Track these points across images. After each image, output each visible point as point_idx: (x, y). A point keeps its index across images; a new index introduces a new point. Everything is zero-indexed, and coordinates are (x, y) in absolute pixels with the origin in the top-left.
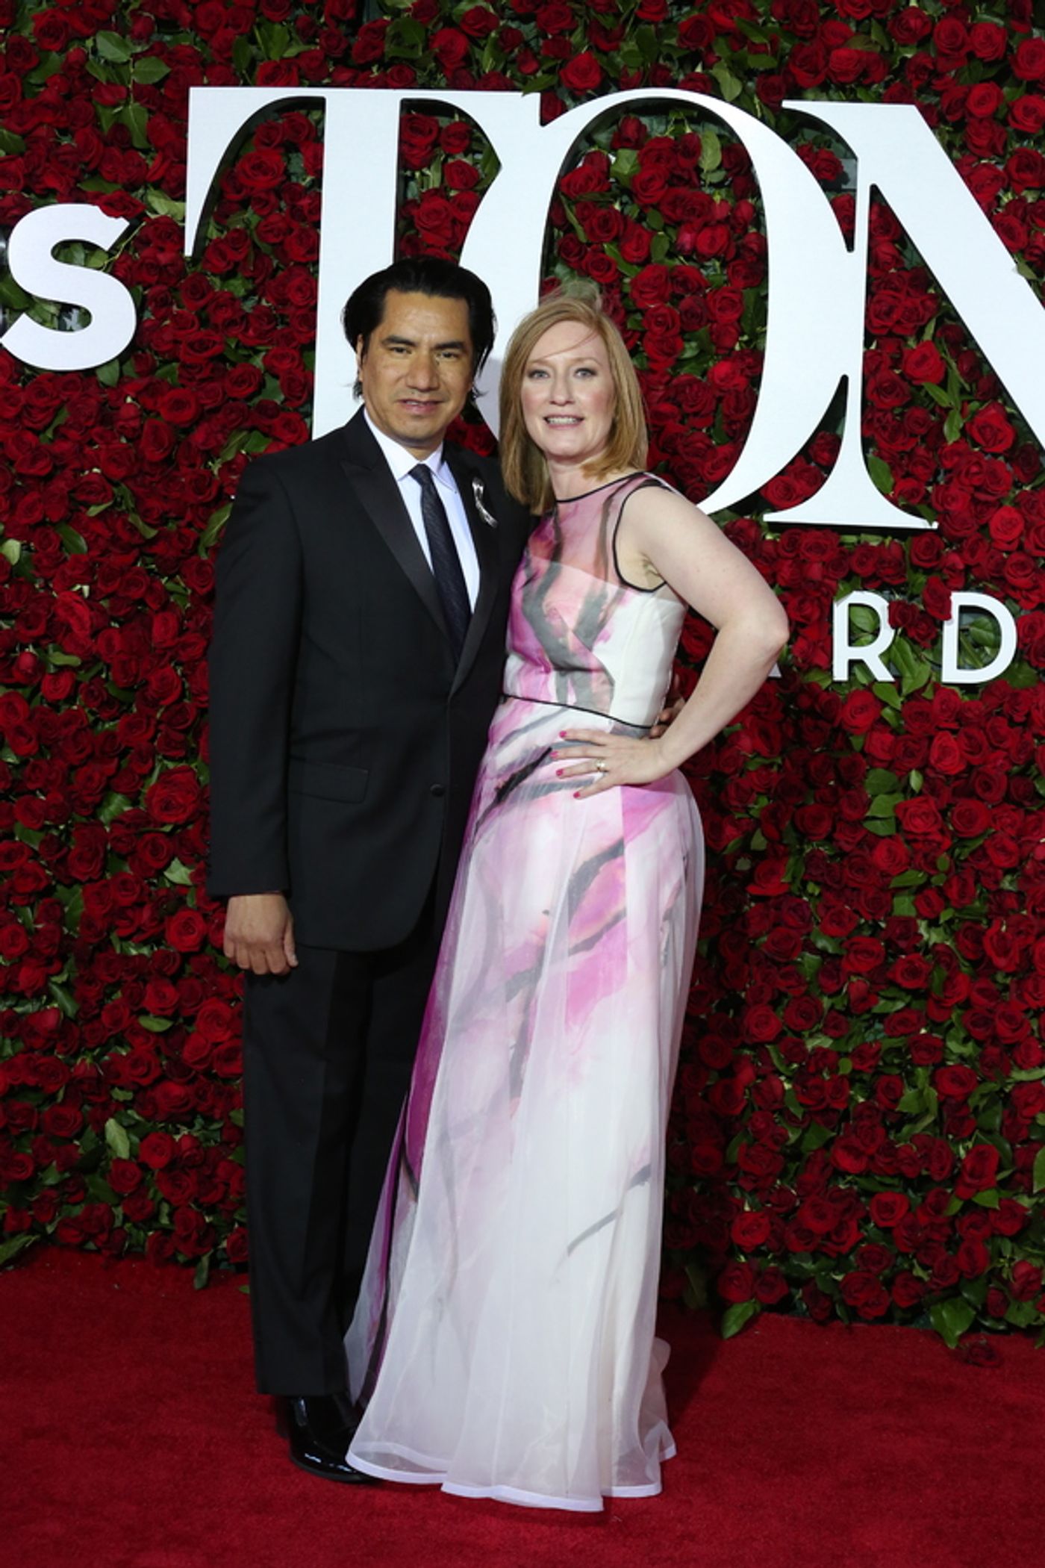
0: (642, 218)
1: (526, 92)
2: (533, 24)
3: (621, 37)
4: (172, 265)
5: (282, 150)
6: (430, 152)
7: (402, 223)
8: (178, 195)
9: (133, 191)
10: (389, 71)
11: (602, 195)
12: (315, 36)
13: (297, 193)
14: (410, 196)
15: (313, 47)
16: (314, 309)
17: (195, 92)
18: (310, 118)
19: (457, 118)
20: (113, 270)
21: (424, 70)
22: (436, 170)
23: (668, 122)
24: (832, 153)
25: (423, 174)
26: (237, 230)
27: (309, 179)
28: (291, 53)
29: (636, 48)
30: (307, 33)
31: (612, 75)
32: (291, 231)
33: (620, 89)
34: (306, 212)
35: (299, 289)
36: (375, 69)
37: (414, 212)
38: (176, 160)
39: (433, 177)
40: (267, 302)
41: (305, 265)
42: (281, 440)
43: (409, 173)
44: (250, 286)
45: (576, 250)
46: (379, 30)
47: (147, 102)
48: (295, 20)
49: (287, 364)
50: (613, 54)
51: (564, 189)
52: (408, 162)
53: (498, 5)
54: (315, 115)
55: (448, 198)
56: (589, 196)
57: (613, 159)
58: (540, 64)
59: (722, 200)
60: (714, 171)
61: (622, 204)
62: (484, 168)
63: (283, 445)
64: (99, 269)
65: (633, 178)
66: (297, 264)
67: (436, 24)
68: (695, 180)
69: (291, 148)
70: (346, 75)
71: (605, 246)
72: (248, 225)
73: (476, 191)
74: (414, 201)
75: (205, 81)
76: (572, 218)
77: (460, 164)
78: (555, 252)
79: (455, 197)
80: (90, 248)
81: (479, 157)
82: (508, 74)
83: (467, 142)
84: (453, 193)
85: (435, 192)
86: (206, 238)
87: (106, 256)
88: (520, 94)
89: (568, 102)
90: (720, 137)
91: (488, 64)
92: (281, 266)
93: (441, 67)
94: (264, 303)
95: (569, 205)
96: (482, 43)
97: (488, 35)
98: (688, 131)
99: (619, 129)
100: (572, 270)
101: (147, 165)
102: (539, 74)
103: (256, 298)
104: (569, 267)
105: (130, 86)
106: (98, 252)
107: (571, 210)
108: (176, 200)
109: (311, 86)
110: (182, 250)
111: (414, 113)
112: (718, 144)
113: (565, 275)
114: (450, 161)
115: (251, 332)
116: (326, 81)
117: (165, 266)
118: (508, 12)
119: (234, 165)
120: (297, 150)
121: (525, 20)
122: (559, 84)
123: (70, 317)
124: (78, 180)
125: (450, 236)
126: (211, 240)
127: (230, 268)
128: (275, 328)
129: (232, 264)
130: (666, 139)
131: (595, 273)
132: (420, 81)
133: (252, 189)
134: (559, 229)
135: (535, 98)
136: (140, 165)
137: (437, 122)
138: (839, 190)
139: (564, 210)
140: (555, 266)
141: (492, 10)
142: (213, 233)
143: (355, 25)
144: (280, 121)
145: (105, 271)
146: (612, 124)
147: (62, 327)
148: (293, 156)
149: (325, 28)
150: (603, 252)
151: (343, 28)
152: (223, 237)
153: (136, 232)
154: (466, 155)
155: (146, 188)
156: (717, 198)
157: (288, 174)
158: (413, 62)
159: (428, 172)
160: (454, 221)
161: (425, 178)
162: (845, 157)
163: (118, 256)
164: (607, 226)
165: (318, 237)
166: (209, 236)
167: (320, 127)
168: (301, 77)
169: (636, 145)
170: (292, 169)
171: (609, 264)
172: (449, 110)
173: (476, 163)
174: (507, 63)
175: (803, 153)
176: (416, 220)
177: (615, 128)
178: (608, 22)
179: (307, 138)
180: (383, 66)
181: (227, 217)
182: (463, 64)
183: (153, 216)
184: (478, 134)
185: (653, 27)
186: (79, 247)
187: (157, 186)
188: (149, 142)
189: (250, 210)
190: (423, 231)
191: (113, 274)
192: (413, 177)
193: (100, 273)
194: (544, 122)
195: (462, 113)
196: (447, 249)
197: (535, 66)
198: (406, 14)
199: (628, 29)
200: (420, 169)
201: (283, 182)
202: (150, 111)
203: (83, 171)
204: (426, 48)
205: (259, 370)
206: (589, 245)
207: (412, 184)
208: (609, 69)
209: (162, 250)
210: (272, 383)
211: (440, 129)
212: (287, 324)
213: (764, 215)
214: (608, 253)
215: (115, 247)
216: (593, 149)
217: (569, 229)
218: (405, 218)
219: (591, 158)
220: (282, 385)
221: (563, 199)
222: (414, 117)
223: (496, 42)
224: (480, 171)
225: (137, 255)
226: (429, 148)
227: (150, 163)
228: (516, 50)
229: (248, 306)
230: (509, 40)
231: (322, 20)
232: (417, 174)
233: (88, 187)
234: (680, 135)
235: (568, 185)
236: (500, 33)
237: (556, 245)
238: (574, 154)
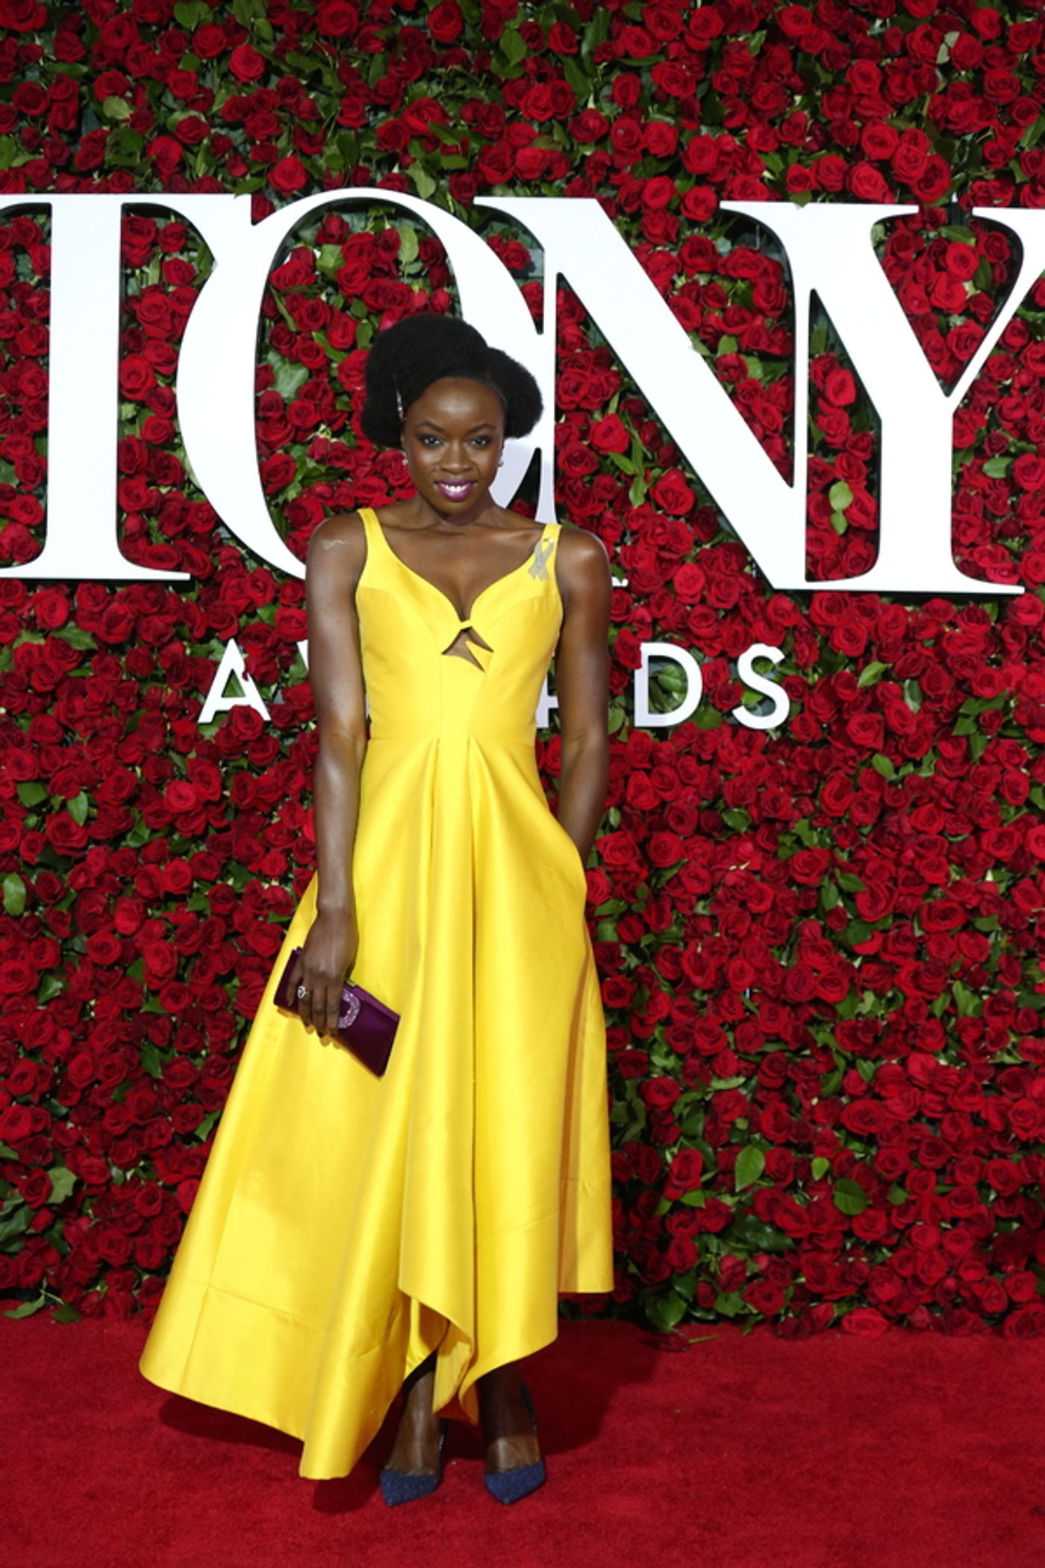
0: (346, 307)
1: (238, 194)
2: (241, 131)
3: (323, 142)
5: (12, 253)
6: (149, 251)
7: (125, 317)
10: (110, 176)
11: (310, 287)
12: (40, 145)
13: (25, 292)
14: (130, 292)
15: (38, 157)
16: (46, 398)
18: (35, 222)
19: (173, 219)
21: (142, 175)
22: (155, 268)
23: (367, 219)
24: (519, 245)
25: (142, 272)
27: (37, 278)
28: (17, 163)
29: (338, 152)
30: (32, 143)
31: (316, 177)
32: (22, 327)
33: (323, 190)
34: (35, 308)
35: (31, 381)
36: (96, 175)
37: (136, 307)
39: (152, 274)
41: (34, 358)
42: (16, 521)
43: (129, 271)
45: (287, 339)
46: (99, 140)
48: (20, 132)
49: (21, 451)
50: (316, 157)
51: (274, 282)
52: (129, 262)
53: (209, 114)
55: (167, 294)
56: (297, 289)
57: (318, 254)
58: (249, 168)
59: (421, 290)
60: (411, 263)
61: (328, 295)
62: (199, 264)
63: (19, 526)
65: (338, 271)
66: (28, 357)
67: (151, 134)
68: (394, 271)
69: (23, 250)
70: (69, 182)
71: (314, 334)
73: (193, 286)
74: (134, 298)
76: (283, 309)
77: (176, 261)
78: (267, 340)
79: (174, 293)
81: (194, 254)
82: (219, 178)
83: (183, 241)
84: (171, 289)
85: (155, 287)
88: (231, 196)
89: (276, 202)
90: (417, 231)
91: (201, 168)
92: (13, 360)
93: (157, 172)
95: (279, 298)
96: (195, 149)
97: (200, 143)
98: (388, 226)
99: (324, 226)
100: (283, 357)
102: (248, 177)
104: (281, 354)
107: (280, 301)
109: (37, 192)
111: (134, 216)
112: (415, 238)
113: (277, 362)
114: (167, 259)
116: (51, 188)
118: (218, 121)
120: (24, 251)
121: (233, 127)
122: (267, 186)
125: (169, 327)
128: (8, 417)
130: (367, 235)
131: (305, 359)
132: (138, 186)
134: (271, 319)
137: (155, 224)
138: (526, 278)
139: (275, 303)
140: (267, 353)
141: (203, 119)
143: (75, 135)
144: (8, 225)
146: (316, 222)
148: (21, 257)
149: (49, 139)
150: (312, 339)
151: (65, 138)
154: (182, 253)
156: (416, 288)
157: (16, 275)
158: (131, 169)
159: (145, 269)
160: (173, 315)
161: (144, 275)
162: (531, 247)
164: (316, 316)
165: (48, 333)
167: (46, 229)
168: (27, 184)
169: (340, 241)
170: (20, 270)
171: (318, 350)
172: (165, 212)
173: (191, 260)
174: (218, 167)
175: (494, 244)
176: (138, 315)
177: (319, 225)
178: (311, 128)
179: (34, 240)
180: (103, 173)
182: (178, 169)
184: (192, 234)
185: (353, 133)
190: (145, 325)
192: (133, 274)
194: (255, 221)
195: (178, 215)
196: (167, 340)
197: (244, 169)
198: (124, 125)
199: (329, 134)
200: (140, 267)
201: (12, 283)
204: (143, 155)
206: (298, 333)
207: (132, 281)
208: (312, 171)
210: (7, 468)
211: (157, 230)
212: (20, 413)
213: (459, 302)
214: (316, 340)
216: (299, 245)
217: (279, 319)
218: (127, 312)
219: (297, 253)
220: (17, 471)
221: (274, 292)
222: (134, 221)
223: (208, 148)
224: (195, 267)
226: (148, 248)
228: (227, 156)
230: (220, 145)
231: (46, 130)
232: (137, 272)
234: (380, 232)
235: (278, 279)
236: (212, 140)
237: (268, 334)
238: (283, 251)
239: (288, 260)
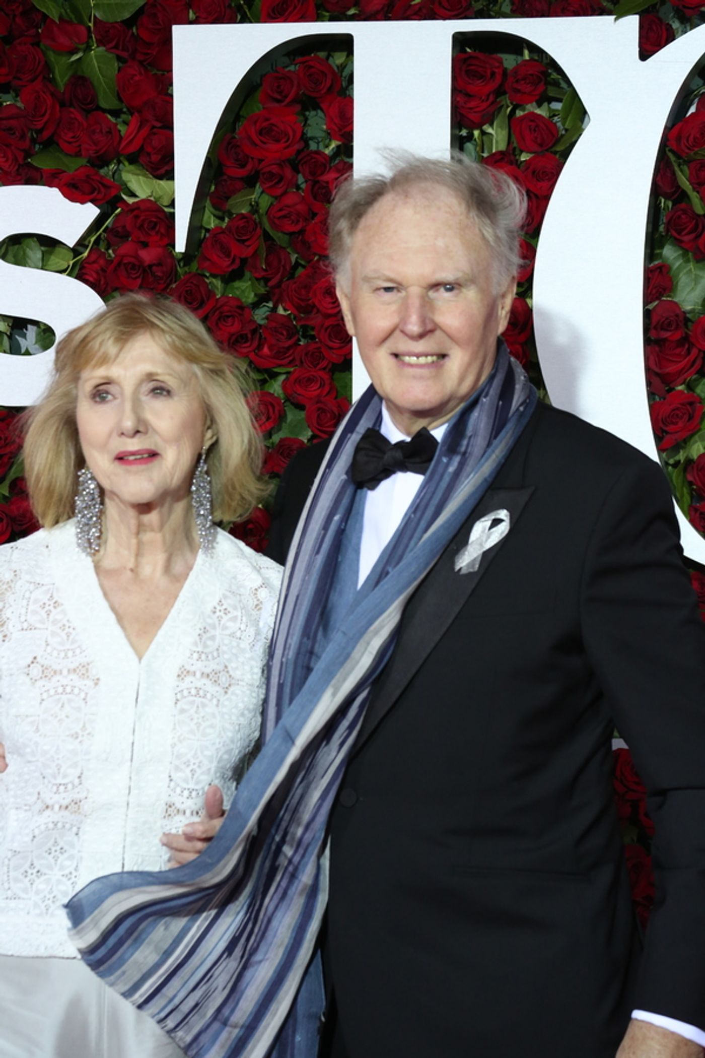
1: (620, 15)
4: (159, 265)
5: (298, 108)
6: (493, 103)
8: (162, 171)
9: (101, 167)
13: (319, 164)
17: (180, 33)
18: (331, 61)
19: (527, 55)
20: (81, 273)
22: (501, 127)
25: (483, 133)
26: (243, 216)
27: (334, 144)
32: (314, 215)
35: (327, 292)
38: (159, 125)
39: (497, 136)
40: (285, 310)
43: (464, 133)
44: (262, 290)
45: (691, 226)
47: (116, 47)
49: (314, 390)
51: (673, 144)
52: (465, 118)
54: (339, 59)
55: (518, 164)
62: (564, 120)
64: (61, 272)
66: (323, 258)
69: (310, 103)
70: (378, 4)
72: (255, 208)
73: (556, 153)
75: (192, 15)
76: (685, 183)
77: (532, 116)
78: (662, 228)
79: (528, 163)
80: (49, 244)
81: (557, 106)
83: (541, 87)
84: (524, 157)
85: (501, 153)
86: (202, 227)
87: (72, 254)
88: (613, 17)
89: (676, 25)
92: (303, 262)
94: (281, 311)
95: (679, 165)
100: (686, 252)
101: (120, 131)
103: (270, 305)
104: (682, 248)
105: (91, 25)
106: (58, 250)
107: (681, 171)
108: (160, 178)
109: (332, 19)
110: (173, 245)
111: (468, 50)
113: (676, 259)
114: (519, 113)
115: (266, 350)
116: (352, 12)
117: (150, 266)
119: (234, 130)
120: (316, 107)
122: (663, 2)
123: (24, 336)
124: (28, 154)
126: (207, 230)
127: (235, 266)
128: (296, 344)
129: (238, 261)
132: (476, 7)
133: (260, 161)
134: (667, 198)
135: (632, 23)
136: (110, 132)
137: (500, 61)
139: (674, 173)
140: (662, 247)
142: (211, 222)
144: (292, 68)
145: (69, 275)
147: (15, 350)
148: (311, 114)
152: (224, 225)
153: (109, 222)
154: (539, 105)
155: (119, 162)
157: (305, 140)
159: (490, 130)
161: (485, 138)
163: (86, 254)
166: (204, 224)
167: (346, 73)
168: (318, 7)
170: (310, 132)
172: (516, 44)
173: (554, 114)
179: (331, 89)
181: (228, 198)
183: (131, 201)
184: (555, 76)
186: (33, 243)
187: (133, 160)
188: (120, 100)
189: (258, 188)
191: (80, 277)
192: (470, 137)
193: (64, 277)
194: (645, 54)
195: (534, 49)
200: (479, 126)
201: (299, 152)
202: (119, 59)
203: (34, 141)
205: (277, 399)
207: (469, 147)
209: (145, 245)
210: (292, 415)
211: (505, 71)
212: (313, 337)
215: (81, 243)
217: (680, 197)
220: (308, 418)
221: (672, 157)
222: (471, 57)
224: (559, 124)
225: (110, 251)
226: (491, 98)
227: (123, 129)
229: (260, 315)
232: (476, 133)
233: (42, 162)
235: (679, 139)
237: (664, 219)
238: (685, 96)
239: (693, 110)
